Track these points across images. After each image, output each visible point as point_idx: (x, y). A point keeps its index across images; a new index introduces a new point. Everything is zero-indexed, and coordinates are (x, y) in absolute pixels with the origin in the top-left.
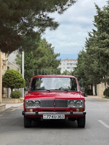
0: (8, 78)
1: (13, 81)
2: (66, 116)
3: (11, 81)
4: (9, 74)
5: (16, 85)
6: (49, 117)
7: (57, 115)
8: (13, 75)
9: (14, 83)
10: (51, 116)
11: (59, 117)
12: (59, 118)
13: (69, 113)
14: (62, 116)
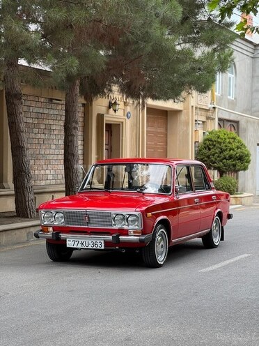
0: (210, 149)
1: (218, 157)
2: (106, 243)
3: (213, 155)
4: (211, 141)
5: (225, 165)
6: (76, 243)
7: (90, 242)
8: (220, 143)
9: (221, 161)
10: (80, 242)
11: (94, 244)
12: (94, 248)
13: (110, 238)
14: (99, 244)
